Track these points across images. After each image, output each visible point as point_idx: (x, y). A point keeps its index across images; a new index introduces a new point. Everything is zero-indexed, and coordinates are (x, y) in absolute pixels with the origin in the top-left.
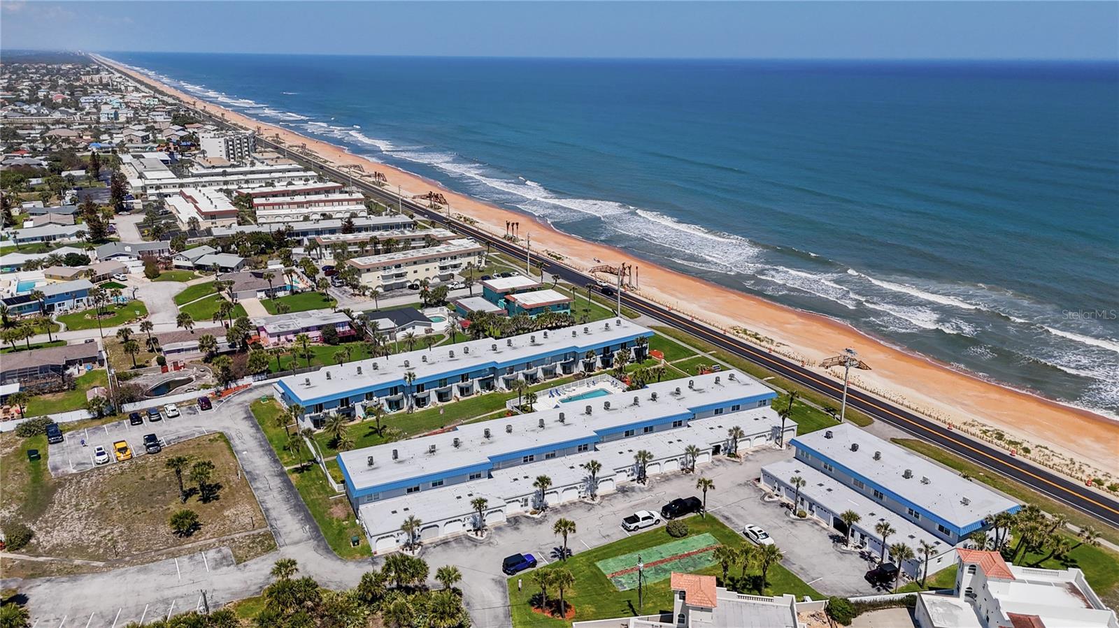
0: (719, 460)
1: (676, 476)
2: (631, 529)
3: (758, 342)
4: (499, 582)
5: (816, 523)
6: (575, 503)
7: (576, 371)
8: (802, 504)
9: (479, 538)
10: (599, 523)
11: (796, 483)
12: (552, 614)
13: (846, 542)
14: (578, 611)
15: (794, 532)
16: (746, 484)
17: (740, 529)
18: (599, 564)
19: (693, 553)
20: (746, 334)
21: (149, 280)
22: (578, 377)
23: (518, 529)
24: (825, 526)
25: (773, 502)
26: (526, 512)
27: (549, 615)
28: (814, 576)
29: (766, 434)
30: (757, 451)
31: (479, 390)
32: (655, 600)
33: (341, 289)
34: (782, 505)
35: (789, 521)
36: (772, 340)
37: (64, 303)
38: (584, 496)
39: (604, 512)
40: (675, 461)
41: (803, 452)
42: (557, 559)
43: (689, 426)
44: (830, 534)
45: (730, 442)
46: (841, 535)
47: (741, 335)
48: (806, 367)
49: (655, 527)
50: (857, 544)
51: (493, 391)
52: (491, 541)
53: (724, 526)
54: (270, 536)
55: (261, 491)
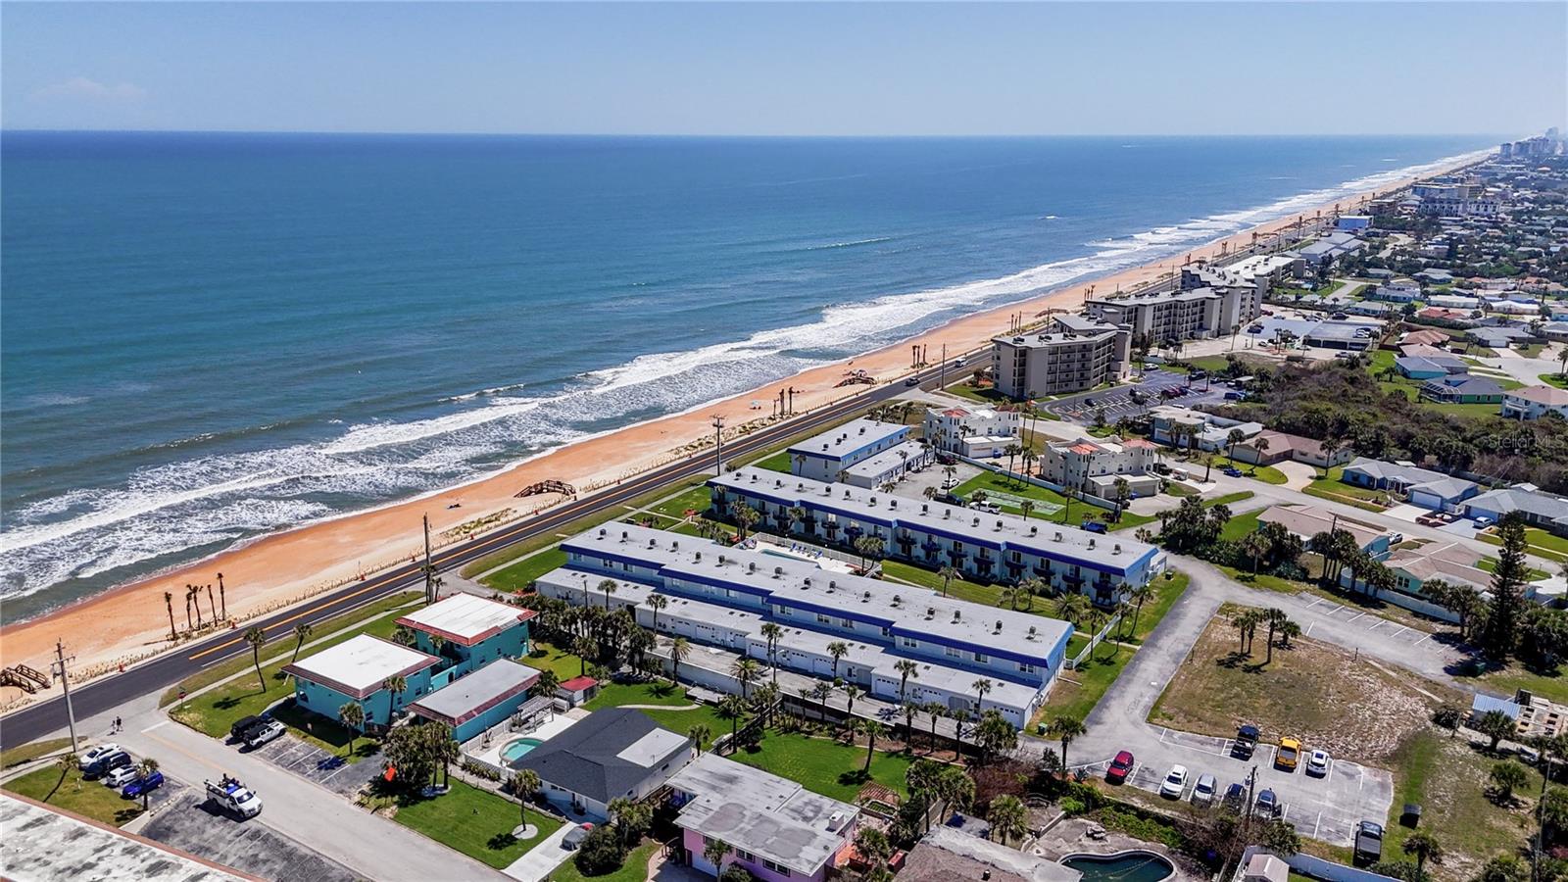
54: (1221, 611)
55: (1186, 642)
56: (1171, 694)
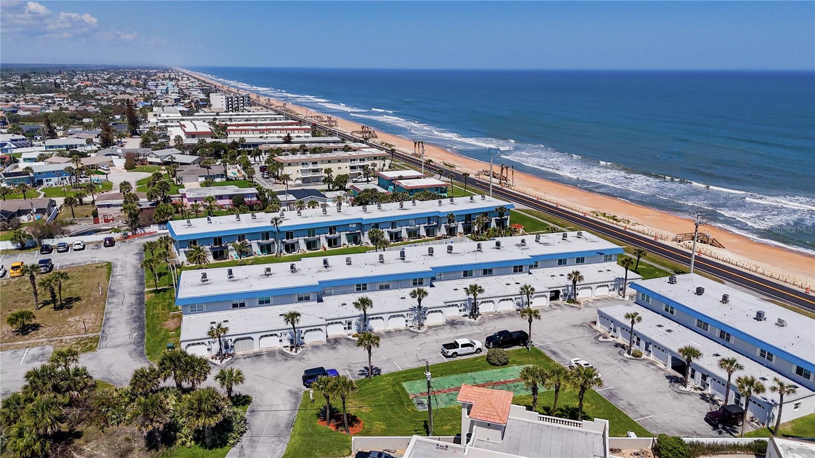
0: (558, 305)
1: (510, 314)
2: (449, 354)
3: (615, 222)
4: (294, 394)
5: (652, 363)
6: (400, 331)
7: (439, 235)
8: (638, 344)
9: (293, 353)
10: (419, 348)
11: (631, 319)
12: (337, 428)
13: (684, 383)
14: (366, 427)
15: (626, 370)
16: (581, 325)
17: (567, 363)
18: (405, 385)
19: (509, 382)
20: (605, 216)
21: (126, 171)
22: (439, 238)
23: (335, 348)
24: (662, 366)
25: (608, 342)
26: (349, 335)
27: (333, 429)
28: (643, 413)
29: (609, 284)
30: (598, 300)
31: (347, 243)
32: (455, 422)
33: (267, 180)
34: (617, 345)
35: (623, 359)
36: (628, 221)
37: (50, 180)
38: (411, 325)
39: (427, 339)
40: (511, 301)
41: (643, 295)
42: (363, 377)
43: (530, 273)
44: (667, 375)
45: (570, 288)
46: (680, 376)
47: (599, 217)
48: (659, 241)
49: (476, 355)
50: (698, 386)
51: (359, 245)
52: (304, 357)
53: (549, 360)
54: (96, 340)
55: (113, 305)
56: (104, 276)
